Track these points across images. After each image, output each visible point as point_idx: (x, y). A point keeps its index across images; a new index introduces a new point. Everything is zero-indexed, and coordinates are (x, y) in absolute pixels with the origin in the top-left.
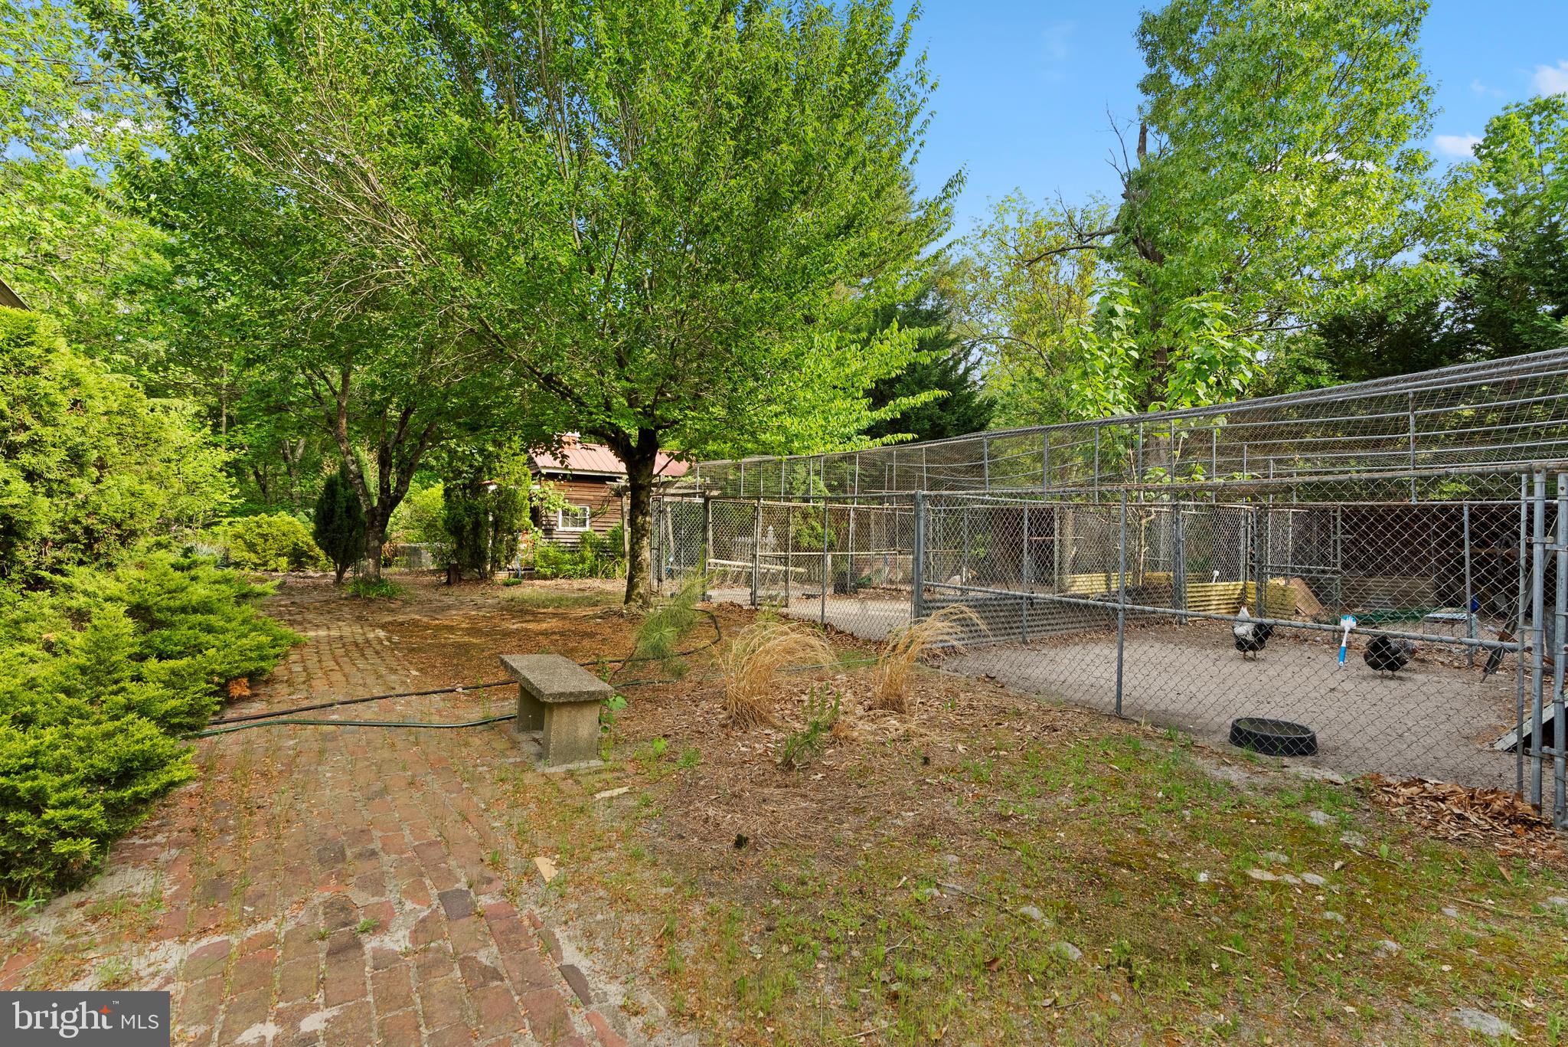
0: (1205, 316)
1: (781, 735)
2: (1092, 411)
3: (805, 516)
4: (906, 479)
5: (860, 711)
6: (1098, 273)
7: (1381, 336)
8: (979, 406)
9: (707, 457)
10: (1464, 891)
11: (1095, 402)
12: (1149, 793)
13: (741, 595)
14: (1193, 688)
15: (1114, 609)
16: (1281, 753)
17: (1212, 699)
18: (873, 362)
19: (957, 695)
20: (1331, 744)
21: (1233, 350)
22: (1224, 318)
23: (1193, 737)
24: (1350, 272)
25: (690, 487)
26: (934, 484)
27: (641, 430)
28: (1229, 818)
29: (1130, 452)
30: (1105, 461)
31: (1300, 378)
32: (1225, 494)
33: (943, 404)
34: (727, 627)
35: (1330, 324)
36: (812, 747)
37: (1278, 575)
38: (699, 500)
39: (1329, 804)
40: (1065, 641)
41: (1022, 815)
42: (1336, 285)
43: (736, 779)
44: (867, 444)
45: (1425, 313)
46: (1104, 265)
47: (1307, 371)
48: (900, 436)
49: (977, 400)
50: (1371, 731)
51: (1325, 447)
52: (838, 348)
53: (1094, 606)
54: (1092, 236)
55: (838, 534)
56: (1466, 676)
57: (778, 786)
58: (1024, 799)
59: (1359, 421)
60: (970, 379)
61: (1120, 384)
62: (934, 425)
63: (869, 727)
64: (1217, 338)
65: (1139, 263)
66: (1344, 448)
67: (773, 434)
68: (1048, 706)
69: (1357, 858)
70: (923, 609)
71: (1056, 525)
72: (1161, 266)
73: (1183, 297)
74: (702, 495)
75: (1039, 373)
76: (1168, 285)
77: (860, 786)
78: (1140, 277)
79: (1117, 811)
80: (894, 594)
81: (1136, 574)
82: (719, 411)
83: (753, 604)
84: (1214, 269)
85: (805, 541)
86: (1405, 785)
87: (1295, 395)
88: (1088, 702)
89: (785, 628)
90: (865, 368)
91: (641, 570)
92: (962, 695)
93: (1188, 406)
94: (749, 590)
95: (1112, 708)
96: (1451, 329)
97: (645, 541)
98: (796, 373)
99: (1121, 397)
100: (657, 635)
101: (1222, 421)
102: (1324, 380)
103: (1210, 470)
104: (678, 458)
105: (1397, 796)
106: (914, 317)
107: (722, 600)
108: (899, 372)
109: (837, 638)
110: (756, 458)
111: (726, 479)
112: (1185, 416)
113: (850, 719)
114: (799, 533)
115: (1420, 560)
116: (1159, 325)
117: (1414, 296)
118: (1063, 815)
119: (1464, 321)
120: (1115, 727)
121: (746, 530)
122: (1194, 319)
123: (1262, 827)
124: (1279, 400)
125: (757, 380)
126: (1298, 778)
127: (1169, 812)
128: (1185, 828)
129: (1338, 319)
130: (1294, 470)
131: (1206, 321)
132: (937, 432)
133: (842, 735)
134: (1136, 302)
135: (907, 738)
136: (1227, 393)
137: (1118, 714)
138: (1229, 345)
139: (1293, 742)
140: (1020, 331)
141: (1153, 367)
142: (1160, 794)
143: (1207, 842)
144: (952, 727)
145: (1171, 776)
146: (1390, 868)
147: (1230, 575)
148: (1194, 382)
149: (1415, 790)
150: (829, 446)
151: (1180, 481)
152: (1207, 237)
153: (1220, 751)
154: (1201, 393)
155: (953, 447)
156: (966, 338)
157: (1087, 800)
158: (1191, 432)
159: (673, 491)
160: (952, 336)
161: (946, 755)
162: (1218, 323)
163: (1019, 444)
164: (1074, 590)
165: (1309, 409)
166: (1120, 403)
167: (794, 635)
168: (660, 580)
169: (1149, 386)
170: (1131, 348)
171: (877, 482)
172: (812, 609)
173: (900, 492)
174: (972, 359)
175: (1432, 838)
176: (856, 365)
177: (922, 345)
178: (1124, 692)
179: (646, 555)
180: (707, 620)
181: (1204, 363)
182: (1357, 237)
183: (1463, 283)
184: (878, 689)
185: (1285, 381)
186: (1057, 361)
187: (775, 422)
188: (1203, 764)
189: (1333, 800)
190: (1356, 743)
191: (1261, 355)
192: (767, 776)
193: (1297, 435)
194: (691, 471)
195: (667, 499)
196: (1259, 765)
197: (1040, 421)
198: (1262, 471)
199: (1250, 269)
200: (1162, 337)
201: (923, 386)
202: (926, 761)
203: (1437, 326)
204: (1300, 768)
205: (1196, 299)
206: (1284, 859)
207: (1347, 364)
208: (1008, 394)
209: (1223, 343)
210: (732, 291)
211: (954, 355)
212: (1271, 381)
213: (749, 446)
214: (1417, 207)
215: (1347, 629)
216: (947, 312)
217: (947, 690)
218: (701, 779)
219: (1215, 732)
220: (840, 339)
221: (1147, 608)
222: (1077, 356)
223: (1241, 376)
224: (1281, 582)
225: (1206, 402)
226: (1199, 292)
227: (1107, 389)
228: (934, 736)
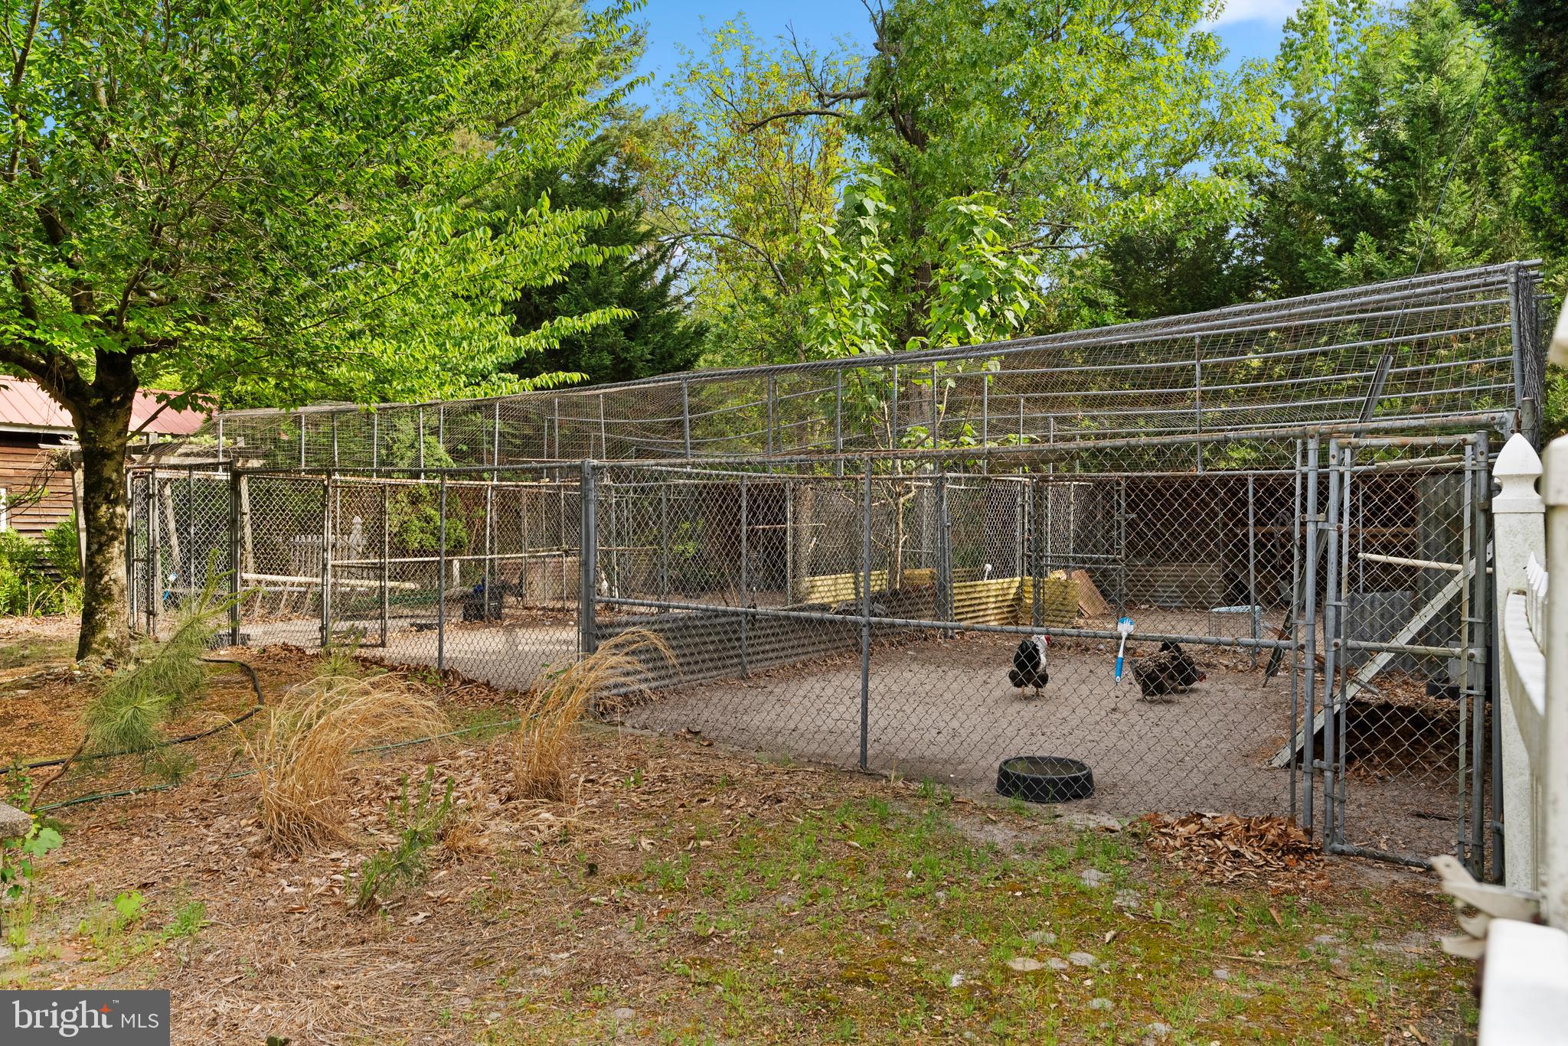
0: (974, 223)
1: (360, 858)
2: (835, 348)
3: (415, 500)
4: (576, 443)
5: (493, 804)
6: (844, 153)
7: (1171, 265)
8: (683, 334)
9: (239, 401)
10: (1236, 946)
11: (837, 334)
12: (897, 874)
13: (302, 631)
14: (955, 724)
15: (856, 624)
16: (1054, 800)
17: (975, 737)
18: (514, 258)
19: (644, 764)
20: (1108, 780)
21: (1007, 271)
22: (999, 229)
23: (953, 790)
24: (1140, 181)
25: (207, 454)
26: (617, 449)
27: (100, 353)
28: (990, 894)
29: (883, 404)
30: (851, 419)
31: (1085, 312)
32: (1000, 462)
33: (631, 329)
34: (276, 687)
35: (1117, 246)
36: (408, 872)
37: (1058, 568)
38: (222, 476)
39: (1103, 858)
40: (798, 672)
41: (727, 931)
42: (1126, 195)
43: (274, 943)
44: (513, 387)
45: (1215, 239)
46: (852, 141)
47: (1092, 304)
48: (562, 376)
49: (680, 325)
50: (1150, 759)
51: (1113, 402)
52: (457, 234)
53: (831, 622)
54: (838, 98)
55: (470, 525)
56: (1249, 681)
57: (349, 944)
58: (731, 908)
59: (1149, 371)
60: (673, 292)
61: (870, 309)
62: (618, 360)
63: (504, 826)
64: (988, 253)
65: (898, 144)
66: (1132, 404)
67: (352, 368)
68: (771, 768)
69: (1129, 924)
70: (592, 637)
71: (789, 509)
72: (923, 150)
73: (948, 195)
74: (228, 467)
75: (769, 292)
76: (931, 177)
77: (486, 923)
78: (898, 163)
79: (854, 906)
80: (556, 617)
81: (893, 573)
82: (248, 325)
83: (323, 644)
84: (987, 162)
85: (414, 540)
86: (1183, 823)
87: (1079, 336)
88: (824, 755)
89: (365, 684)
90: (501, 267)
91: (109, 598)
92: (651, 764)
93: (955, 343)
94: (317, 623)
95: (855, 761)
96: (1241, 261)
97: (116, 549)
98: (386, 269)
99: (873, 328)
100: (127, 711)
101: (994, 366)
102: (1109, 317)
103: (980, 430)
104: (178, 404)
105: (1174, 838)
106: (586, 193)
107: (269, 641)
108: (559, 278)
109: (463, 691)
110: (326, 407)
111: (275, 441)
112: (951, 357)
113: (477, 819)
114: (404, 527)
115: (1199, 545)
116: (920, 231)
117: (1203, 217)
118: (782, 923)
119: (1253, 252)
120: (858, 787)
121: (311, 523)
122: (963, 226)
123: (1029, 900)
124: (1062, 339)
125: (313, 275)
126: (1071, 829)
127: (920, 897)
128: (938, 916)
129: (1125, 239)
130: (1075, 431)
131: (976, 230)
132: (623, 371)
133: (462, 845)
134: (891, 198)
135: (565, 837)
136: (1001, 329)
137: (864, 769)
138: (1002, 265)
139: (1067, 784)
140: (741, 227)
141: (914, 289)
142: (910, 874)
143: (963, 931)
144: (635, 812)
145: (924, 847)
146: (1164, 929)
147: (1004, 570)
148: (961, 312)
149: (1192, 827)
150: (448, 389)
151: (944, 446)
152: (978, 118)
153: (984, 804)
154: (970, 328)
155: (644, 394)
156: (665, 231)
157: (815, 896)
158: (957, 379)
159: (173, 460)
160: (643, 228)
161: (623, 857)
162: (991, 234)
163: (740, 392)
164: (815, 599)
165: (1094, 353)
166: (871, 336)
167: (377, 695)
168: (151, 613)
169: (909, 314)
170: (884, 261)
171: (531, 445)
172: (421, 648)
173: (568, 462)
174: (675, 263)
175: (1208, 884)
176: (486, 262)
177: (595, 236)
178: (871, 737)
179: (117, 571)
180: (238, 677)
181: (973, 286)
182: (1146, 138)
183: (1252, 205)
184: (521, 768)
185: (1068, 316)
186: (790, 273)
187: (355, 348)
188: (964, 825)
189: (1107, 853)
190: (1134, 777)
191: (1043, 281)
192: (330, 930)
193: (1081, 386)
194: (210, 427)
195: (160, 474)
196: (1028, 818)
197: (770, 358)
198: (1040, 432)
199: (1028, 166)
200: (925, 248)
201: (600, 300)
202: (592, 869)
203: (1227, 256)
204: (1074, 816)
205: (964, 199)
206: (1052, 938)
207: (1135, 297)
208: (726, 319)
209: (995, 261)
210: (260, 121)
211: (649, 255)
212: (1053, 316)
213: (311, 385)
214: (1211, 106)
215: (1124, 635)
216: (635, 190)
217: (629, 758)
218: (207, 951)
219: (980, 780)
220: (461, 218)
221: (898, 621)
222: (816, 269)
223: (1016, 306)
224: (1061, 575)
225: (977, 339)
226: (968, 190)
227: (854, 316)
228: (606, 831)
